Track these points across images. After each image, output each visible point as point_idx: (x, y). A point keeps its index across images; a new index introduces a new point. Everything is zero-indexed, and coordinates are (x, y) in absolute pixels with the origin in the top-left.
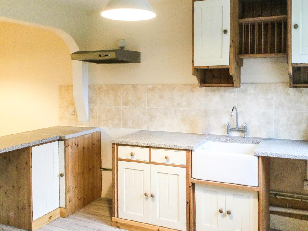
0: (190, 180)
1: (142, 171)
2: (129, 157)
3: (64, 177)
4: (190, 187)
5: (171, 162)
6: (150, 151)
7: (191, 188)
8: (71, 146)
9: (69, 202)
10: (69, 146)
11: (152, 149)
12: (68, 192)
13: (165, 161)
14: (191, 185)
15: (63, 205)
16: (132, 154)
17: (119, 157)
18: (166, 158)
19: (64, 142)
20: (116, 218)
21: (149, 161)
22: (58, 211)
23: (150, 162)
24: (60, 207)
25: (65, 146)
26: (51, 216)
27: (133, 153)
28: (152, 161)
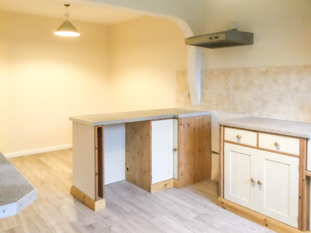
0: (304, 173)
1: (249, 156)
2: (235, 140)
3: (177, 152)
4: (303, 180)
5: (282, 149)
6: (258, 135)
7: (305, 182)
8: (183, 125)
9: (181, 175)
10: (181, 125)
11: (260, 134)
12: (180, 166)
13: (274, 148)
14: (304, 178)
15: (176, 177)
16: (238, 137)
17: (226, 139)
18: (276, 144)
19: (177, 120)
20: (222, 198)
21: (256, 146)
22: (172, 181)
23: (258, 148)
24: (173, 178)
25: (178, 124)
26: (166, 184)
27: (240, 136)
28: (260, 146)
